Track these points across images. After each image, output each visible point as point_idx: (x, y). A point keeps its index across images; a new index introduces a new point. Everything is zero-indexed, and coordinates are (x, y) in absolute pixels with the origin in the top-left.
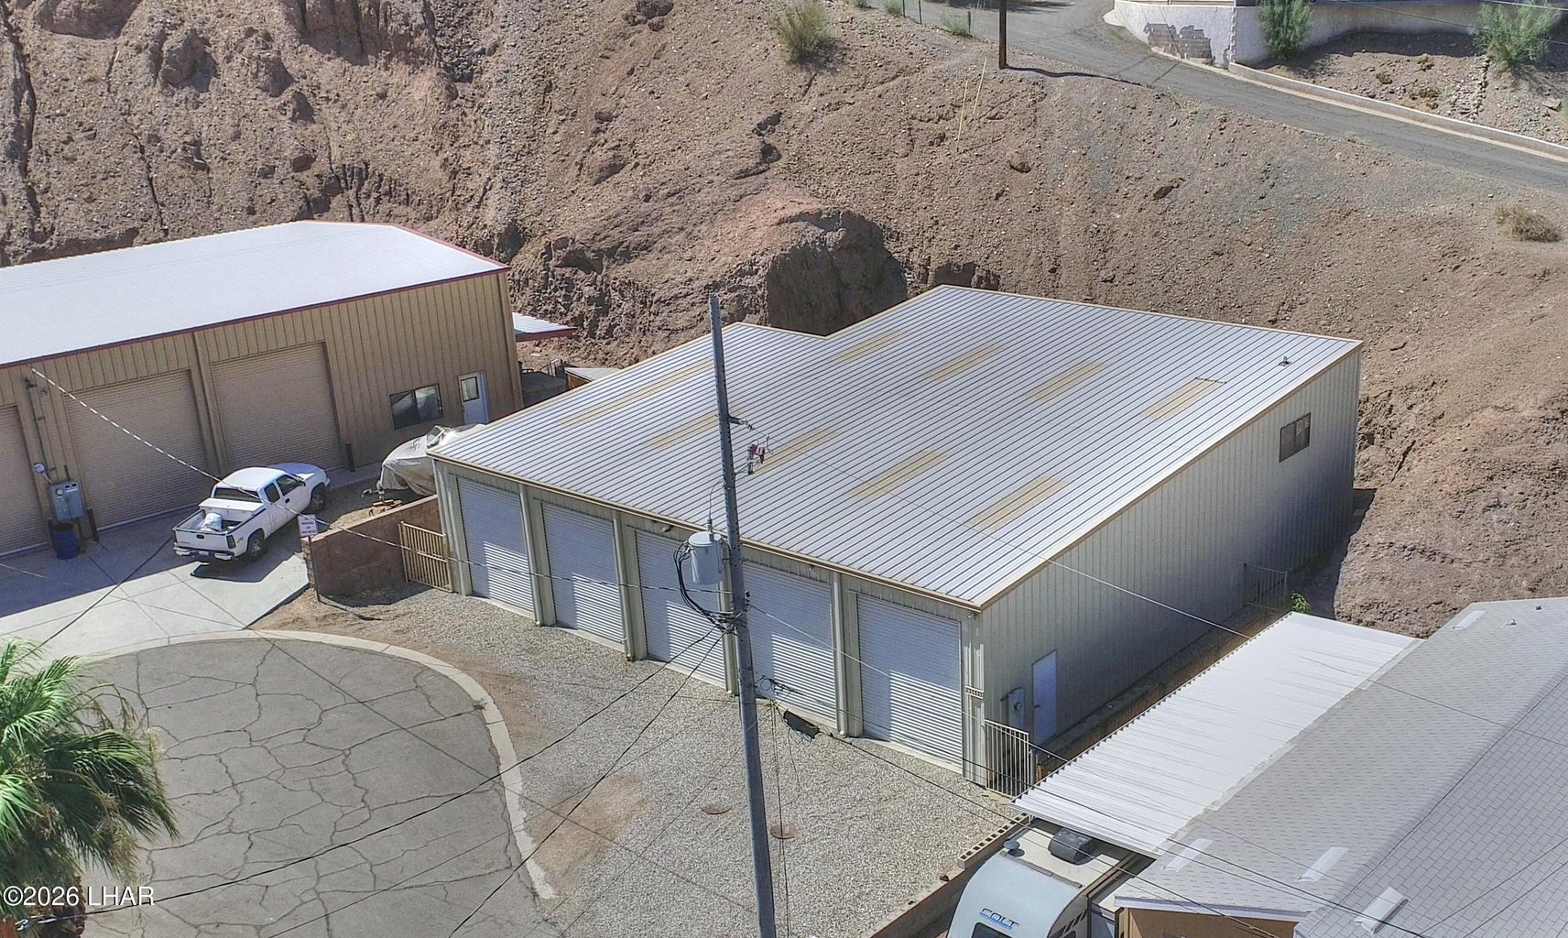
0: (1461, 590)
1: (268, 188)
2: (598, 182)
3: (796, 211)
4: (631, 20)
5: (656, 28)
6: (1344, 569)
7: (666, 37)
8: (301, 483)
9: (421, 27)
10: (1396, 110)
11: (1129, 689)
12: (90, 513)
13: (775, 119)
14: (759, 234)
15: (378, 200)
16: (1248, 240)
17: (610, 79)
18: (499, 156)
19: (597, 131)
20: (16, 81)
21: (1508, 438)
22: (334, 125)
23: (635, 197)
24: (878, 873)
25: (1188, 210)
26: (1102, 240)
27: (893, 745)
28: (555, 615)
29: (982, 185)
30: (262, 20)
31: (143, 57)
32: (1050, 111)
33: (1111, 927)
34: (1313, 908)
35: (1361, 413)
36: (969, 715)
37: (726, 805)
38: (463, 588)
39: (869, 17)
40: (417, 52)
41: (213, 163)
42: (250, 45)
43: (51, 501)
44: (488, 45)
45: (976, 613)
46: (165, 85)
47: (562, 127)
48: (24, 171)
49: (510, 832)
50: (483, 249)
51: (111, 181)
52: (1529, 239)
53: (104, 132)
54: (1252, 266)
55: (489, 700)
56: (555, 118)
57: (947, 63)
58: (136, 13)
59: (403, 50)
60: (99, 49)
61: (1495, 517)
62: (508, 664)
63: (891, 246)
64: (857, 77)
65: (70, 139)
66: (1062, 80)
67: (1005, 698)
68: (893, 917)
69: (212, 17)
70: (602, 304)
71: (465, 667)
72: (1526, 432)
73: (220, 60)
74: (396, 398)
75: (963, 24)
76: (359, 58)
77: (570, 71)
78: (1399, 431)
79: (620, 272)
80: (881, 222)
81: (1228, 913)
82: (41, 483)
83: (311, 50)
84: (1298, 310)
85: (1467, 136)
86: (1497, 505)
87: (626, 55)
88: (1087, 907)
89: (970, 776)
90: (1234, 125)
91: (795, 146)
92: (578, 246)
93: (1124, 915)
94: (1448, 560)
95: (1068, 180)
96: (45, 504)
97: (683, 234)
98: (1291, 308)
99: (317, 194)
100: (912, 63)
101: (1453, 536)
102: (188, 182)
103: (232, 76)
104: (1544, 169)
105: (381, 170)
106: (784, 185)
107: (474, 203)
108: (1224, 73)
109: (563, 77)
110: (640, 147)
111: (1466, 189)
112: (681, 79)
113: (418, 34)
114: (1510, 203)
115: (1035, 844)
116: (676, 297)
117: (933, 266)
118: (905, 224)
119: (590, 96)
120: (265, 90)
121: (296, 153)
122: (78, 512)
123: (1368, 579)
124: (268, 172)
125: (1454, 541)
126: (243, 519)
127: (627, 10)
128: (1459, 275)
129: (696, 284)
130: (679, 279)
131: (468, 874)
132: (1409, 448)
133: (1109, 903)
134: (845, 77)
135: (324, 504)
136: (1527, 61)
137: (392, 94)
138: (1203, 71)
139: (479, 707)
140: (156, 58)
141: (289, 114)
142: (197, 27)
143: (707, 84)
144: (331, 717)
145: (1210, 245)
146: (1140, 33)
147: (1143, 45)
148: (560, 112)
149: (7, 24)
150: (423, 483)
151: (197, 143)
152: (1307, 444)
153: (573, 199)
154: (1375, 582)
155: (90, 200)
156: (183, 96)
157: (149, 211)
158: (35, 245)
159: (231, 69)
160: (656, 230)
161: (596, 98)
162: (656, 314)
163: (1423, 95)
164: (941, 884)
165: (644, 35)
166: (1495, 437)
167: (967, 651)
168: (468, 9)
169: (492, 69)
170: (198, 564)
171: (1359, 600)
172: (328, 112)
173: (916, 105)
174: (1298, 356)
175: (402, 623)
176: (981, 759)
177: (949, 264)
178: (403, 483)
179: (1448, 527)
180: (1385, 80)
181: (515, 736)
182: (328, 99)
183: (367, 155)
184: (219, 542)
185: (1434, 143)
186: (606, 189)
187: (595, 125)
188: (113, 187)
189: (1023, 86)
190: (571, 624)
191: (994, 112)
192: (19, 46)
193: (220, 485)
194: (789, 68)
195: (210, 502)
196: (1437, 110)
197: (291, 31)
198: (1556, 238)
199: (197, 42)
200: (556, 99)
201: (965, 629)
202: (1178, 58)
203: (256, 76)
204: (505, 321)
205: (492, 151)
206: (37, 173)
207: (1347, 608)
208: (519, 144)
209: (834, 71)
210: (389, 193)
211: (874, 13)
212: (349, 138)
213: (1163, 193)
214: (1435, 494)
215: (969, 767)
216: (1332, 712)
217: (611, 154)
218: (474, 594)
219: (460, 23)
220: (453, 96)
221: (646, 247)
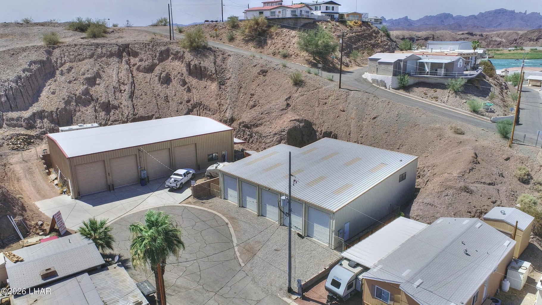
0: (438, 214)
1: (181, 107)
2: (251, 109)
3: (294, 119)
4: (259, 74)
5: (264, 76)
6: (412, 207)
7: (267, 78)
8: (190, 173)
9: (214, 73)
10: (427, 101)
11: (364, 230)
12: (148, 177)
13: (290, 98)
14: (285, 123)
15: (203, 110)
16: (393, 130)
17: (254, 86)
18: (230, 102)
19: (251, 97)
20: (131, 82)
21: (450, 180)
22: (195, 93)
23: (259, 113)
24: (311, 266)
25: (380, 122)
26: (360, 128)
27: (313, 239)
28: (242, 205)
29: (334, 114)
30: (181, 70)
31: (157, 78)
32: (350, 98)
33: (361, 282)
34: (404, 282)
35: (417, 171)
36: (331, 235)
37: (279, 249)
38: (223, 198)
39: (310, 75)
40: (213, 79)
41: (170, 101)
42: (179, 75)
43: (141, 174)
44: (228, 77)
45: (334, 213)
46: (161, 84)
47: (243, 96)
48: (132, 101)
49: (235, 251)
50: (225, 122)
51: (149, 104)
52: (457, 134)
53: (148, 93)
54: (394, 136)
55: (229, 222)
56: (242, 94)
57: (328, 87)
58: (156, 68)
59: (211, 78)
60: (148, 76)
61: (447, 198)
62: (233, 215)
63: (314, 127)
64: (308, 89)
65: (142, 95)
66: (353, 92)
67: (339, 231)
68: (314, 276)
69: (171, 70)
70: (251, 136)
71: (224, 215)
72: (454, 179)
73: (172, 78)
74: (209, 155)
75: (331, 78)
76: (201, 79)
77: (245, 84)
78: (426, 176)
79: (255, 129)
80: (312, 121)
81: (386, 281)
82: (139, 170)
83: (191, 77)
84: (404, 147)
85: (444, 108)
86: (447, 195)
87: (258, 81)
88: (356, 277)
89: (330, 247)
90: (391, 104)
91: (294, 104)
92: (247, 123)
93: (364, 280)
94: (436, 207)
95: (353, 114)
96: (139, 174)
97: (269, 122)
98: (403, 146)
99: (191, 108)
100: (320, 86)
101: (437, 201)
102: (165, 105)
103: (174, 82)
104: (462, 117)
105: (204, 103)
106: (291, 112)
107: (224, 112)
108: (389, 90)
109: (244, 85)
110: (260, 101)
111: (443, 121)
112: (269, 87)
113: (214, 75)
114: (453, 125)
115: (345, 263)
116: (267, 136)
117: (323, 132)
118: (317, 122)
119: (249, 90)
120: (181, 85)
121: (187, 99)
122: (146, 176)
123: (418, 210)
124: (181, 103)
125: (437, 203)
126: (179, 180)
127: (258, 71)
128: (441, 141)
129: (272, 133)
130: (268, 132)
131: (227, 259)
132: (428, 180)
133: (360, 277)
134: (305, 89)
135: (195, 177)
136: (459, 91)
137: (207, 87)
138: (384, 90)
139: (227, 224)
140: (160, 78)
141: (186, 91)
142: (168, 72)
143: (275, 89)
144: (197, 224)
145: (385, 131)
146: (370, 80)
147: (371, 83)
148: (243, 93)
149: (130, 70)
150: (214, 174)
151: (167, 96)
152: (405, 179)
153: (245, 112)
154: (419, 210)
155: (145, 108)
156: (165, 86)
157: (157, 110)
158: (134, 117)
159: (175, 81)
160: (263, 121)
161: (251, 90)
162: (263, 139)
163: (434, 98)
164: (324, 270)
165: (261, 77)
166: (447, 180)
167: (331, 221)
168: (224, 70)
169: (229, 83)
170: (169, 189)
171: (415, 214)
172: (194, 91)
173: (320, 96)
174: (404, 159)
175: (211, 204)
176: (333, 244)
177: (326, 132)
178: (210, 174)
179: (436, 199)
180: (425, 94)
181: (235, 231)
182: (194, 88)
183: (201, 100)
184: (174, 185)
185: (437, 110)
186: (252, 111)
187: (250, 96)
188: (150, 105)
189: (344, 92)
190: (245, 207)
191: (337, 98)
192: (132, 75)
193: (174, 173)
194: (293, 86)
195: (172, 176)
196: (437, 102)
197: (187, 73)
198: (464, 134)
199: (168, 75)
200: (242, 90)
201: (331, 216)
202: (378, 86)
203: (180, 82)
204: (232, 140)
205: (228, 101)
206: (135, 101)
207: (413, 216)
208: (234, 100)
209: (303, 87)
210: (206, 108)
211: (312, 74)
212: (198, 96)
213: (374, 118)
214: (433, 192)
215: (330, 245)
216: (409, 240)
217: (254, 103)
218: (225, 199)
219: (222, 73)
220: (220, 88)
221: (261, 124)
